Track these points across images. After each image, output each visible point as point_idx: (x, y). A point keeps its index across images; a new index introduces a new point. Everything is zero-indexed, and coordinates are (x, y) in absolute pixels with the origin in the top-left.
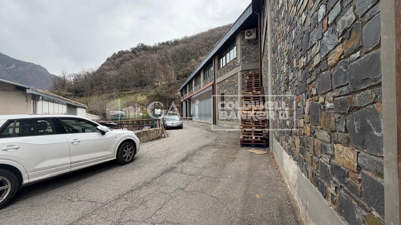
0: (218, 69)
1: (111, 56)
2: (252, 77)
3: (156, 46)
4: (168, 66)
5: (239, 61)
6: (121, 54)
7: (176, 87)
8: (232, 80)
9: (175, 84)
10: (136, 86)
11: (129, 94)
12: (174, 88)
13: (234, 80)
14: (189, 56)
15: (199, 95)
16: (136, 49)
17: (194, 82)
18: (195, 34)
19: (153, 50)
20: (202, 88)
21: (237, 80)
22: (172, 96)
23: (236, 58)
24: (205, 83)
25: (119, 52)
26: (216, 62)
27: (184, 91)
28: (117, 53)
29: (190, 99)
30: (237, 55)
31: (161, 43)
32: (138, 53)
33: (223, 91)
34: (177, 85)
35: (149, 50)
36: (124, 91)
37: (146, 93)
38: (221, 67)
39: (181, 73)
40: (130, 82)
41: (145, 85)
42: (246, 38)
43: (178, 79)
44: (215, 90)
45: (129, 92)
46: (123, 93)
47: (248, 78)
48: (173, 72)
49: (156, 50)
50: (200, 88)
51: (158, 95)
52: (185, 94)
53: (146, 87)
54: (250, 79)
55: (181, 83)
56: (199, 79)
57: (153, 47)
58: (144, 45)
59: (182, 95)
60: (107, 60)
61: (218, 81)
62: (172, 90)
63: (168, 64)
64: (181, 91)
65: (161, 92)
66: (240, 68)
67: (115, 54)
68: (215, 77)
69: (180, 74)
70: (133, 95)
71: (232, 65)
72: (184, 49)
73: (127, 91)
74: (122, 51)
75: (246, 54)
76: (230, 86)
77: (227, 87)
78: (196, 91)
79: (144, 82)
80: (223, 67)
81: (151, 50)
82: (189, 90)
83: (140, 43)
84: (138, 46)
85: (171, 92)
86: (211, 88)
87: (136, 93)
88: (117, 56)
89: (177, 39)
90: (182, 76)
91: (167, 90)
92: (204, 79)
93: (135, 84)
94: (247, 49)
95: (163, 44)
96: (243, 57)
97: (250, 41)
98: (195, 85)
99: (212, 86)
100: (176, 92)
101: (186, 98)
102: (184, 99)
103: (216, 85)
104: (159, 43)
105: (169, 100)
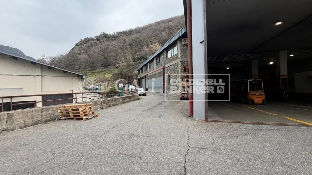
0: (166, 58)
1: (79, 42)
2: (186, 66)
3: (115, 34)
4: (127, 51)
5: (179, 56)
6: (87, 40)
7: (134, 67)
8: (175, 66)
9: (132, 65)
10: (102, 66)
11: (97, 72)
12: (132, 68)
13: (177, 66)
14: (142, 44)
15: (153, 75)
16: (99, 37)
17: (149, 65)
18: (145, 25)
19: (113, 38)
20: (155, 70)
21: (178, 67)
22: (131, 74)
23: (177, 54)
24: (158, 67)
25: (85, 39)
26: (165, 54)
27: (141, 70)
28: (83, 39)
29: (146, 76)
30: (178, 52)
31: (119, 32)
32: (101, 40)
33: (169, 73)
34: (134, 66)
35: (109, 38)
36: (93, 70)
37: (110, 71)
38: (168, 58)
39: (137, 57)
40: (98, 63)
41: (109, 65)
42: (183, 43)
43: (134, 61)
44: (164, 72)
45: (97, 71)
46: (92, 71)
47: (184, 67)
48: (131, 56)
49: (115, 38)
50: (154, 70)
51: (120, 74)
52: (141, 73)
53: (109, 67)
54: (185, 67)
55: (137, 64)
56: (153, 63)
57: (113, 35)
58: (105, 33)
59: (139, 74)
60: (76, 45)
61: (166, 66)
62: (130, 70)
63: (126, 50)
64: (139, 71)
65: (122, 71)
66: (179, 60)
67: (82, 40)
68: (164, 63)
69: (135, 57)
70: (100, 73)
71: (175, 58)
72: (138, 38)
73: (96, 70)
74: (88, 38)
75: (183, 52)
76: (174, 70)
77: (172, 70)
78: (151, 71)
79: (108, 63)
80: (169, 58)
81: (111, 37)
82: (145, 70)
83: (103, 32)
84: (100, 35)
85: (130, 71)
86: (162, 70)
87: (102, 72)
88: (83, 42)
89: (131, 29)
90: (137, 59)
91: (127, 70)
92: (157, 63)
93: (101, 64)
94: (184, 49)
95: (121, 33)
96: (181, 54)
97: (185, 45)
98: (150, 68)
99: (162, 69)
100: (134, 71)
101: (143, 76)
102: (141, 77)
103: (165, 68)
104: (117, 32)
105: (128, 77)
